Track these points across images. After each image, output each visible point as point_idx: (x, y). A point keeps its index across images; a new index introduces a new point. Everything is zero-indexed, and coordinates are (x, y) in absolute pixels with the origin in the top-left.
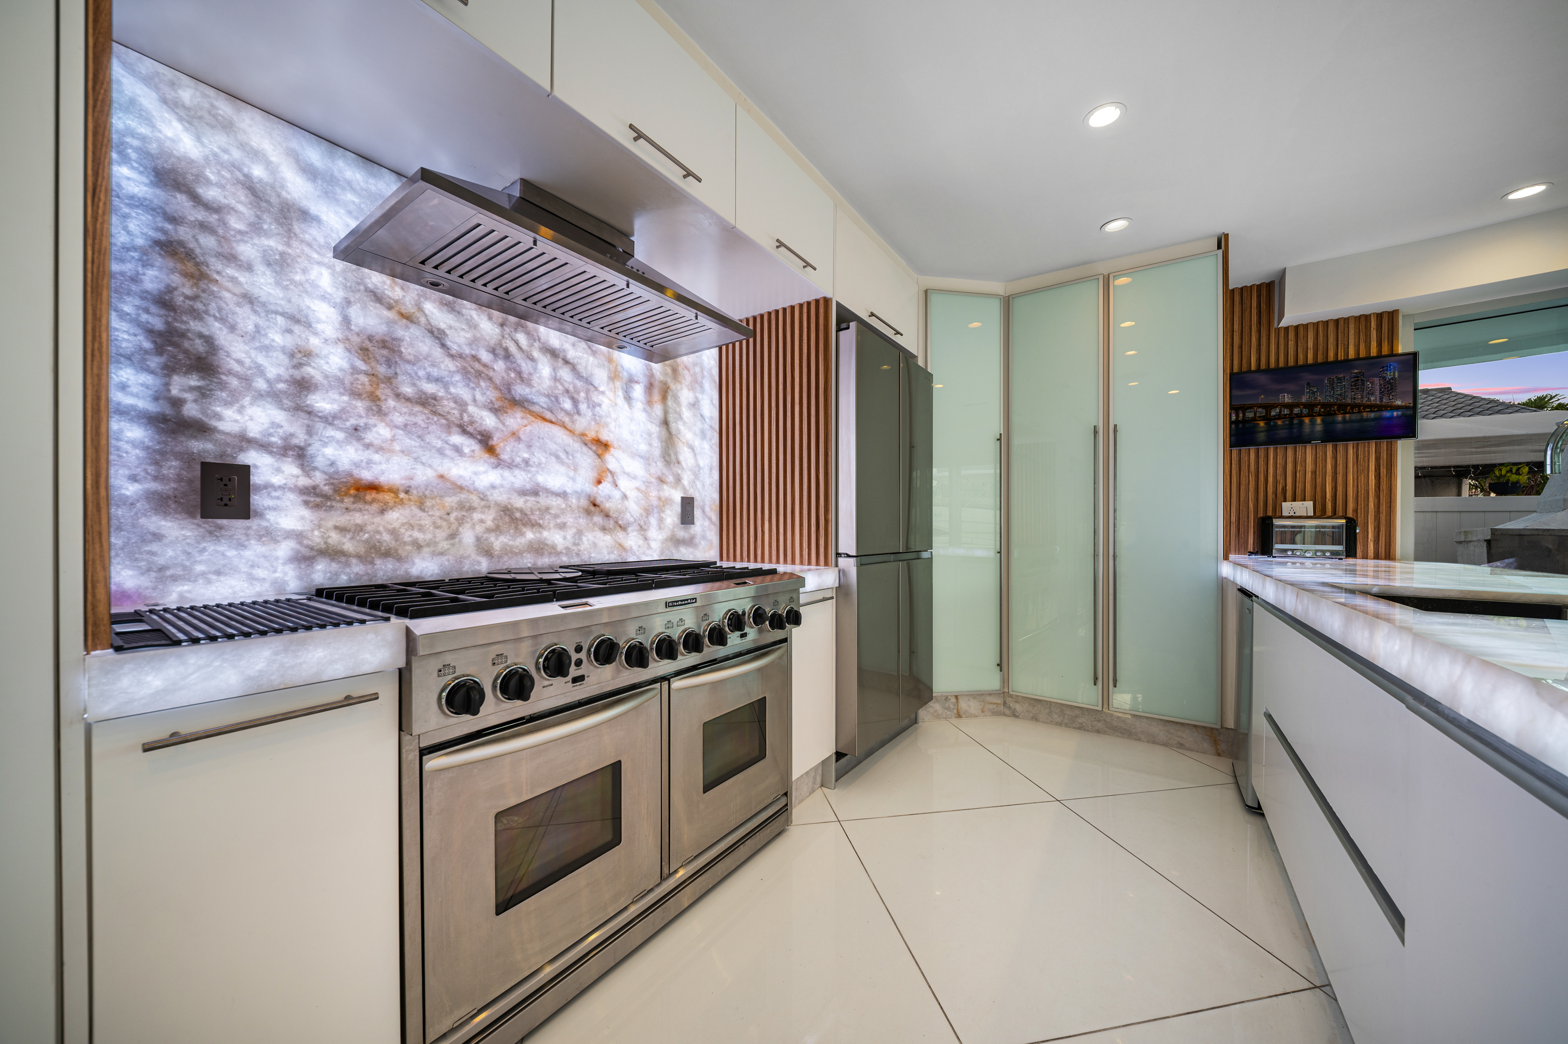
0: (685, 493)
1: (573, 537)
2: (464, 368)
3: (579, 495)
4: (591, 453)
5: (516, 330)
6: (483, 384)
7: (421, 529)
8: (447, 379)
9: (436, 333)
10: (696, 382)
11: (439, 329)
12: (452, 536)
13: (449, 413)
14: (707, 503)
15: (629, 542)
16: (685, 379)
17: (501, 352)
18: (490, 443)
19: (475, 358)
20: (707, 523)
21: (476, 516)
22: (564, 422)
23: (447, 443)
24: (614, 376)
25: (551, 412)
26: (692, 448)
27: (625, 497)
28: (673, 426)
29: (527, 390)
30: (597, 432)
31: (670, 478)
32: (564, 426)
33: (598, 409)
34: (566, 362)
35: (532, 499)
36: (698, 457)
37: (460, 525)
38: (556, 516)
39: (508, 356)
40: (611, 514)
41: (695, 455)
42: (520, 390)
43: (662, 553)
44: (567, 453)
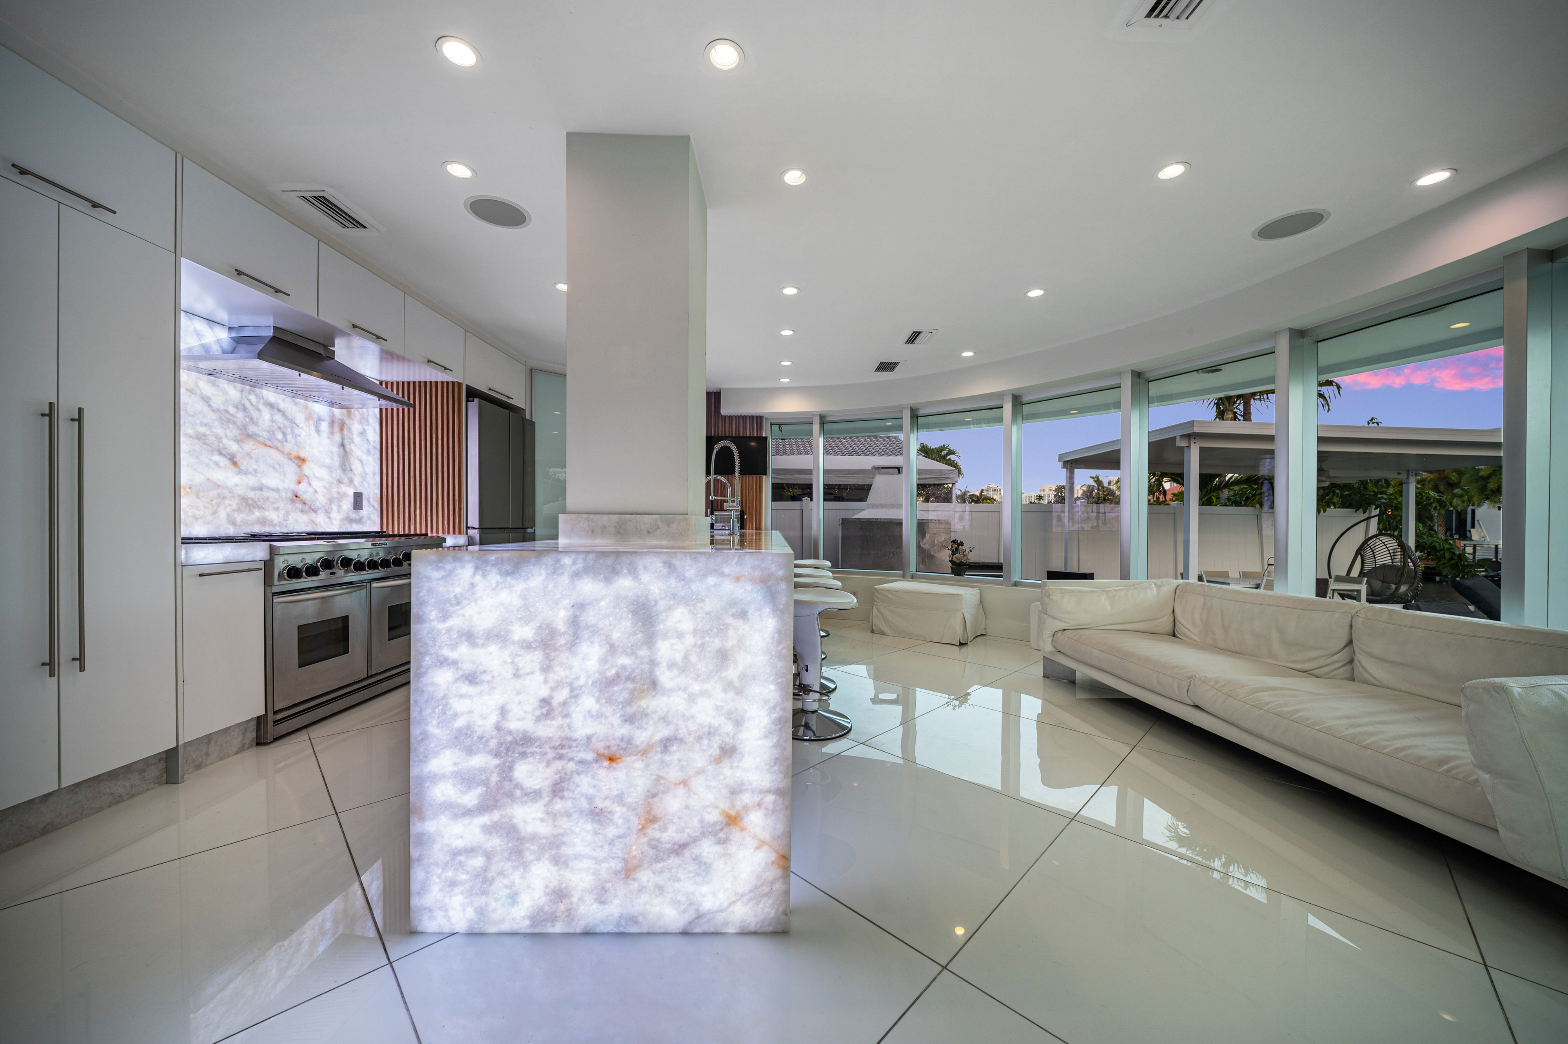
0: (356, 490)
1: (283, 516)
2: (220, 418)
3: (286, 490)
4: (294, 465)
5: (249, 394)
6: (231, 426)
7: (198, 508)
8: (211, 424)
9: (205, 399)
10: (364, 418)
11: (207, 396)
12: (215, 513)
13: (212, 443)
14: (372, 496)
15: (319, 520)
16: (356, 417)
17: (241, 407)
18: (235, 460)
19: (227, 411)
20: (371, 509)
21: (227, 502)
22: (277, 447)
23: (211, 460)
24: (309, 417)
25: (270, 441)
26: (361, 461)
27: (316, 492)
28: (347, 447)
29: (256, 428)
30: (298, 452)
31: (346, 480)
32: (277, 449)
33: (298, 438)
34: (279, 410)
35: (258, 492)
36: (365, 467)
37: (218, 507)
38: (273, 503)
39: (245, 409)
40: (307, 502)
41: (363, 465)
42: (252, 429)
43: (340, 528)
44: (279, 465)
